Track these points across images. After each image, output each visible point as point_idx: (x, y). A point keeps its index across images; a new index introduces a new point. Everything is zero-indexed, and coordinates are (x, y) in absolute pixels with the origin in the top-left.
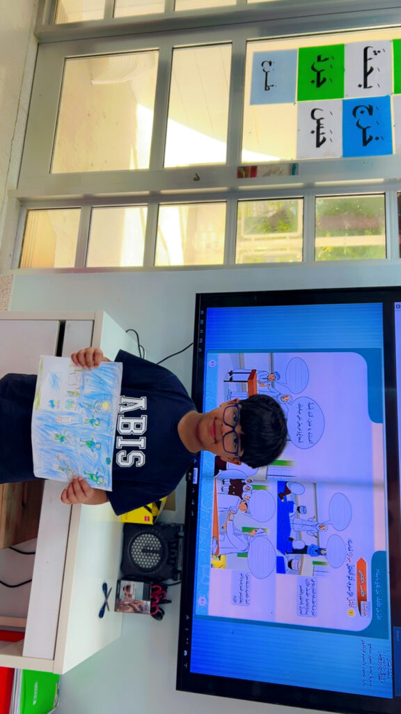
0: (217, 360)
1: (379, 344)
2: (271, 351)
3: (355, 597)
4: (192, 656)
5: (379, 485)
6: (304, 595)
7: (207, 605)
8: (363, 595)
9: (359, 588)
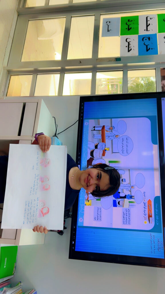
0: (88, 122)
1: (155, 114)
2: (111, 118)
3: (147, 216)
4: (76, 244)
5: (156, 169)
6: (125, 216)
7: (83, 222)
8: (151, 215)
9: (149, 212)
